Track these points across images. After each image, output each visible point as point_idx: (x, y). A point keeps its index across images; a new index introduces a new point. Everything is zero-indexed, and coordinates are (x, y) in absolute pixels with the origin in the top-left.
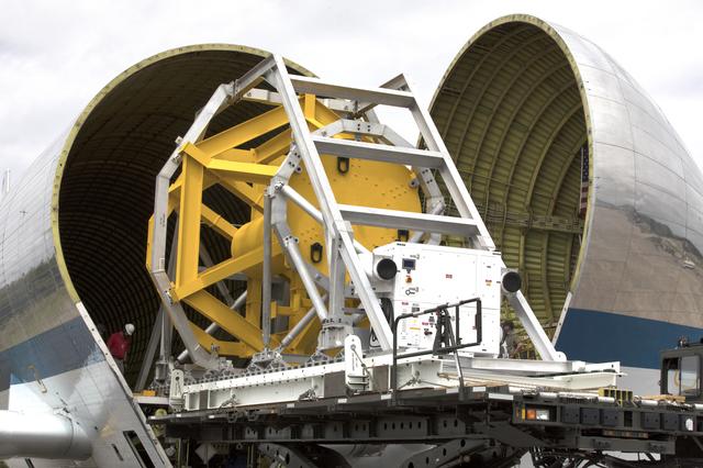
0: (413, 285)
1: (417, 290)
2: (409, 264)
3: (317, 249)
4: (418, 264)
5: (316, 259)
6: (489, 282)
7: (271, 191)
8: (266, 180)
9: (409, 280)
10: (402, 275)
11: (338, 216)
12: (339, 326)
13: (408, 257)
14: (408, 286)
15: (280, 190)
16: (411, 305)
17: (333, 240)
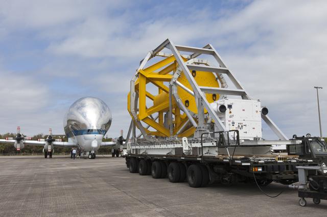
0: (232, 114)
1: (233, 116)
2: (230, 106)
3: (187, 102)
4: (233, 106)
5: (187, 105)
6: (257, 111)
7: (171, 83)
8: (169, 80)
9: (230, 112)
10: (228, 110)
11: (199, 90)
12: (203, 129)
13: (229, 104)
14: (230, 114)
15: (175, 83)
16: (231, 121)
17: (199, 99)
